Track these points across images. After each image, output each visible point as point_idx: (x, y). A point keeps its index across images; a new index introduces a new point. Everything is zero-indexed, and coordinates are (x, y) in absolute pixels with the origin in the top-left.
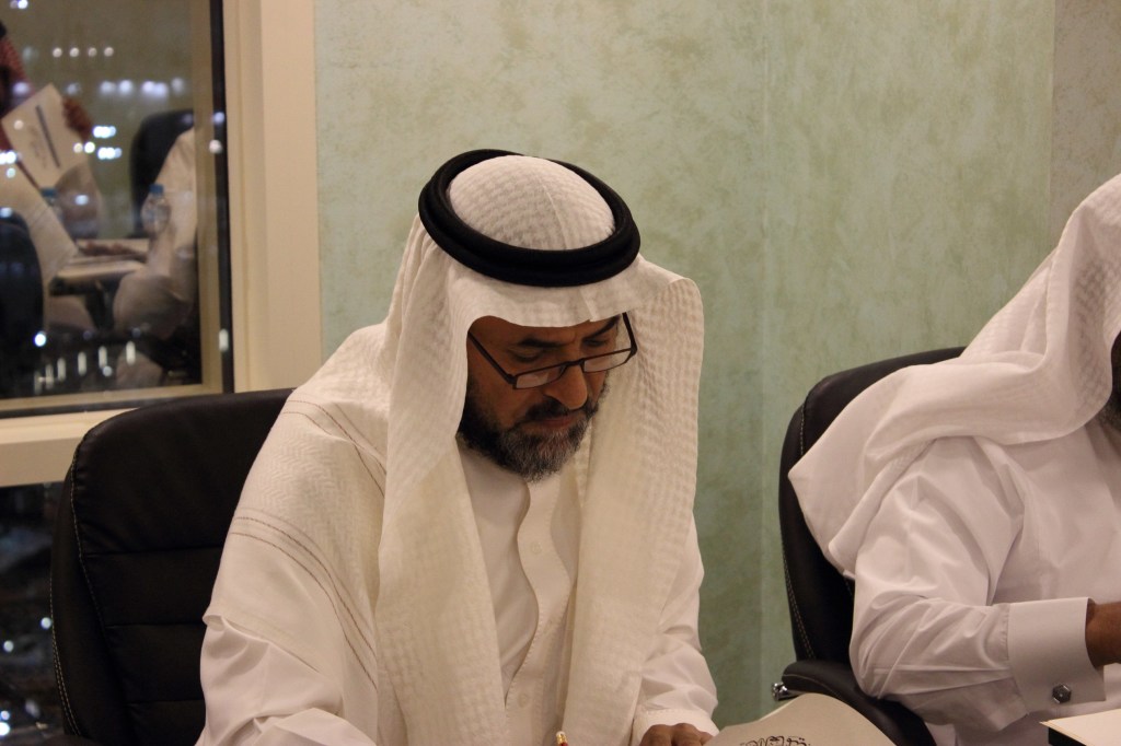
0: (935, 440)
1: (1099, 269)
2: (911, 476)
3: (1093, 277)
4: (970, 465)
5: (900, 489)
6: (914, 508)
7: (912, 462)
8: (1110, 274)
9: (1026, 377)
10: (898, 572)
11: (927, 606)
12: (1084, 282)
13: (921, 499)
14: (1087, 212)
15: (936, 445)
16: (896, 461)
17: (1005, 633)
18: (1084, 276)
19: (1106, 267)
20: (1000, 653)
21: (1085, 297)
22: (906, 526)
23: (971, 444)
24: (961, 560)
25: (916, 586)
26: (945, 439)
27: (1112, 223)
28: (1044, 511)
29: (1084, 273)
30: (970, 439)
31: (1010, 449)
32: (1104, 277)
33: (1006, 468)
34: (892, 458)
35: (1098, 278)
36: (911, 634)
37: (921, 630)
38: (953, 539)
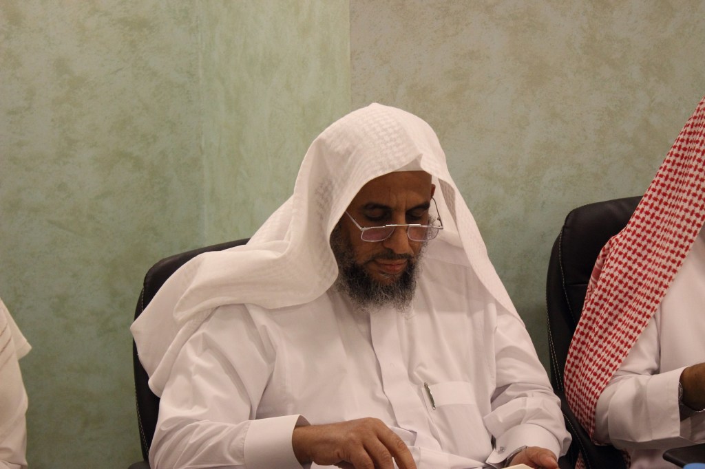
0: (217, 308)
1: (330, 183)
2: (200, 332)
3: (327, 187)
4: (241, 325)
5: (191, 341)
6: (199, 356)
7: (203, 323)
8: (336, 186)
9: (275, 261)
10: (184, 403)
11: (197, 426)
12: (321, 191)
13: (205, 350)
14: (321, 142)
15: (218, 311)
16: (192, 321)
17: (243, 439)
18: (321, 187)
19: (334, 182)
20: (239, 454)
21: (323, 202)
22: (192, 369)
23: (242, 309)
24: (231, 393)
25: (195, 412)
26: (226, 306)
27: (336, 150)
28: (291, 358)
29: (321, 185)
30: (243, 307)
31: (270, 312)
32: (333, 188)
33: (264, 327)
34: (189, 319)
35: (330, 189)
36: (186, 445)
37: (191, 442)
38: (226, 378)
